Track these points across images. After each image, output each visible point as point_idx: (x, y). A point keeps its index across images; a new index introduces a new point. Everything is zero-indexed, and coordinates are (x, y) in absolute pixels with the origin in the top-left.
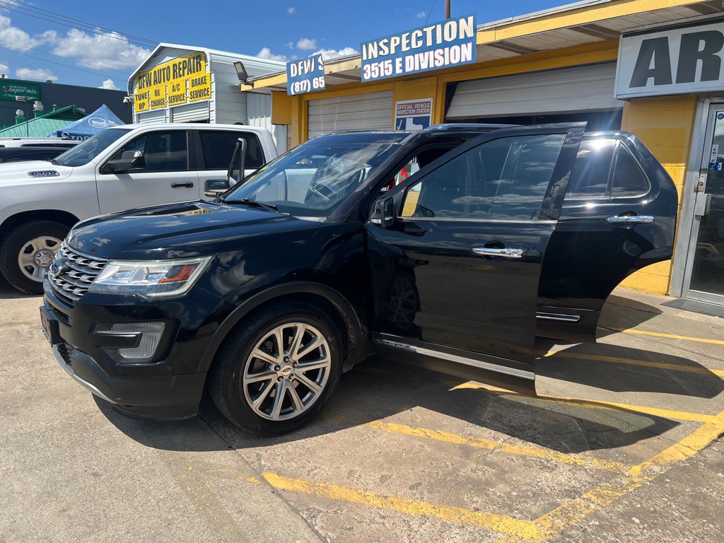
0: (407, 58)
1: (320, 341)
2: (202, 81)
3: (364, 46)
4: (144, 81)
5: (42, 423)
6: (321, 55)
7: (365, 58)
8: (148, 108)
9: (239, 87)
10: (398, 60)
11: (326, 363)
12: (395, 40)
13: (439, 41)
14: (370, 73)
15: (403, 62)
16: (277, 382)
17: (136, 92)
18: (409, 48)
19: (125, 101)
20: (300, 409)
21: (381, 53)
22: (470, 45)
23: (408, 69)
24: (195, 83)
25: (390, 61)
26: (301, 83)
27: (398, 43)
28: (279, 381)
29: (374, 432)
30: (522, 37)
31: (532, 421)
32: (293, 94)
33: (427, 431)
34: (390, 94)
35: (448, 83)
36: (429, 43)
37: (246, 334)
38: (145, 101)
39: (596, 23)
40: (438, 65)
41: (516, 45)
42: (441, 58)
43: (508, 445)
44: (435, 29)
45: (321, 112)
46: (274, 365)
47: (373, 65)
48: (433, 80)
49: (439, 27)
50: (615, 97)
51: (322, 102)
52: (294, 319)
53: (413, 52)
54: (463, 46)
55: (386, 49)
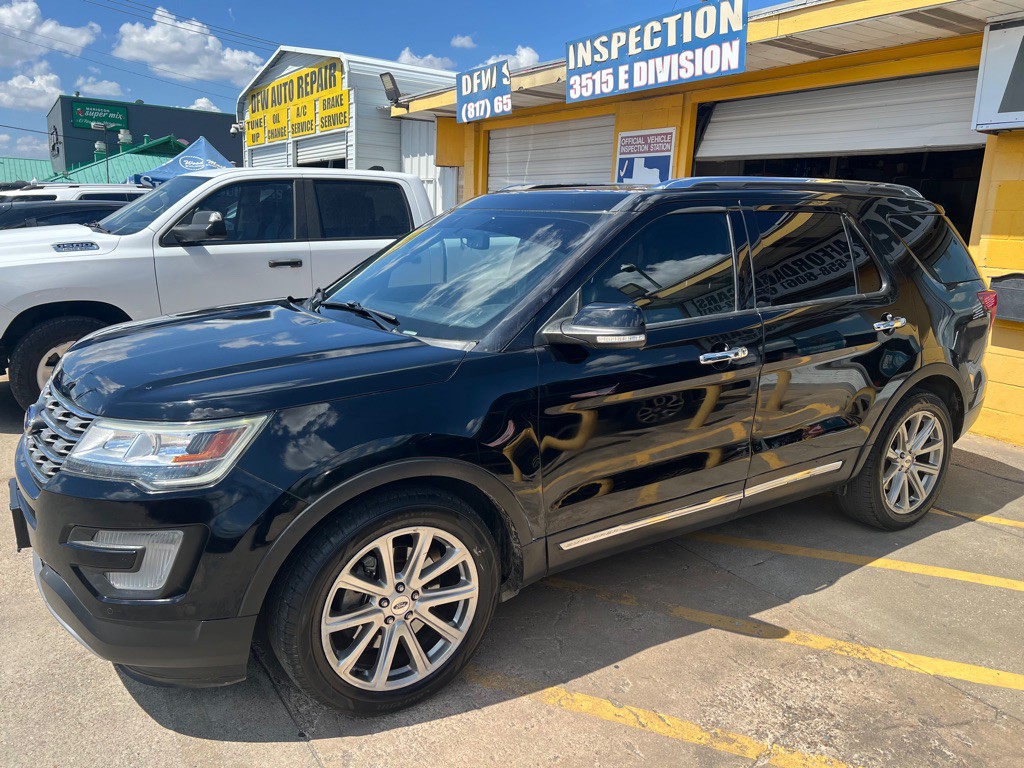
0: (637, 66)
1: (460, 554)
2: (337, 101)
3: (571, 48)
4: (258, 102)
5: (9, 672)
6: (506, 61)
7: (572, 66)
8: (265, 141)
9: (389, 111)
10: (623, 69)
11: (469, 592)
12: (619, 37)
13: (687, 38)
14: (581, 89)
15: (630, 72)
16: (384, 625)
17: (248, 117)
18: (639, 50)
19: (232, 130)
20: (423, 667)
21: (597, 58)
22: (736, 44)
23: (637, 83)
24: (327, 104)
25: (610, 70)
26: (477, 105)
27: (623, 42)
28: (386, 622)
29: (550, 712)
30: (821, 30)
31: (825, 698)
32: (465, 120)
33: (640, 712)
34: (611, 120)
35: (700, 105)
36: (672, 41)
37: (327, 549)
38: (260, 130)
39: (945, 7)
40: (685, 75)
41: (811, 43)
42: (690, 66)
43: (781, 750)
44: (681, 19)
45: (507, 148)
46: (378, 599)
47: (584, 76)
48: (678, 99)
49: (688, 15)
50: (973, 127)
51: (508, 133)
52: (412, 521)
53: (646, 56)
54: (726, 46)
55: (604, 51)
